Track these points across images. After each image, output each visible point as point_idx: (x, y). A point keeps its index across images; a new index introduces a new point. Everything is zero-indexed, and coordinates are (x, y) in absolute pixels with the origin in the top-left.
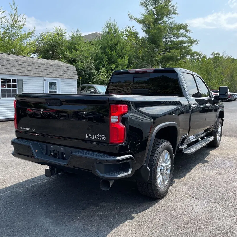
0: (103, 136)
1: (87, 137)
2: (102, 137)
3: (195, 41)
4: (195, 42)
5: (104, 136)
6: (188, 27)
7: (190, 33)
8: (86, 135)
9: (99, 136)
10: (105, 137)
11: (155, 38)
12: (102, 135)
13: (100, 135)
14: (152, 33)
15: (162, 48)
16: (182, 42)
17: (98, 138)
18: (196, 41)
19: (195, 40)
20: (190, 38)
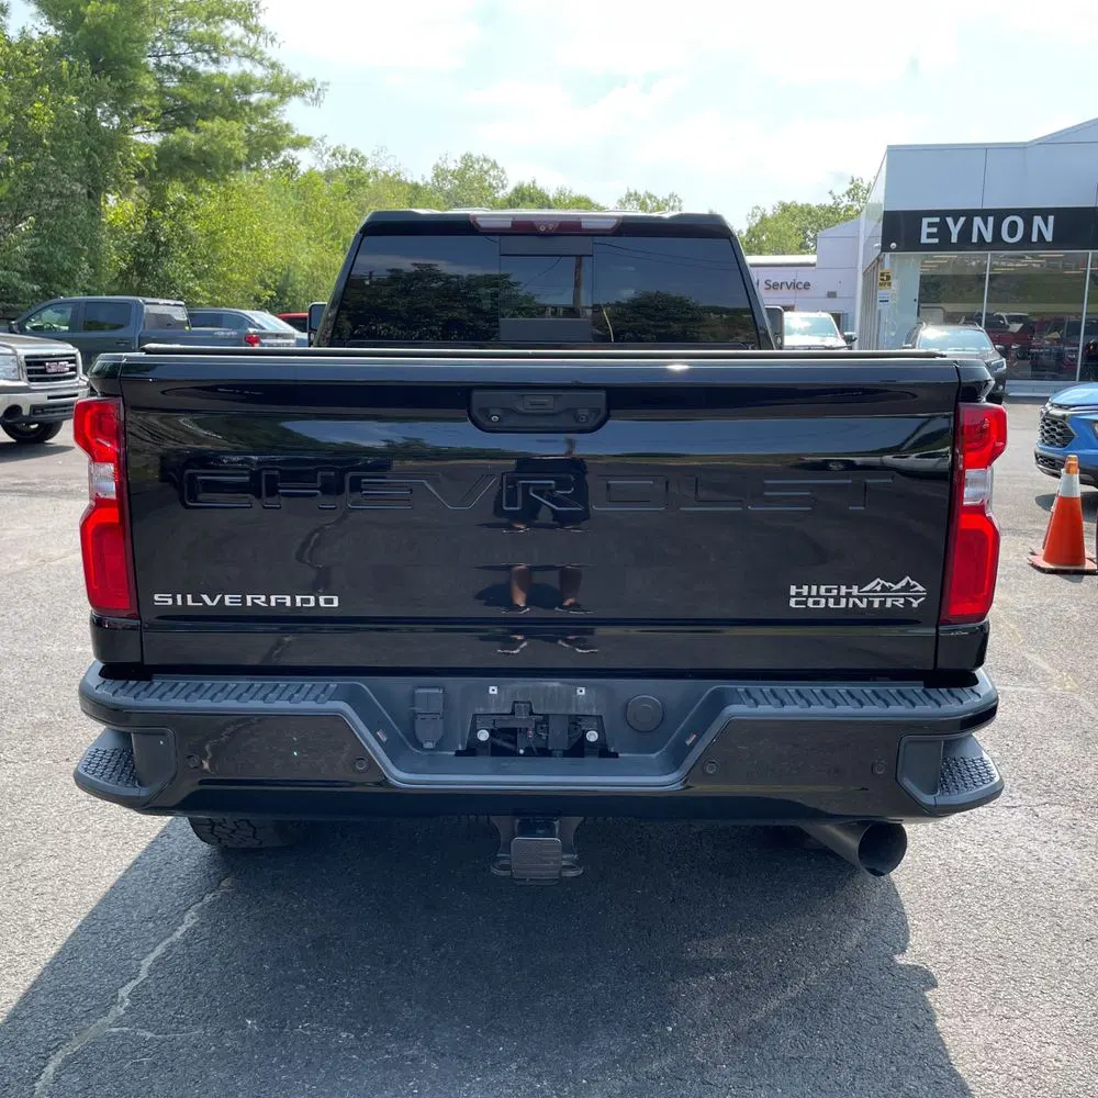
0: (908, 587)
1: (797, 603)
2: (903, 589)
3: (305, 86)
4: (308, 94)
5: (913, 583)
6: (260, 12)
7: (269, 43)
8: (793, 591)
9: (883, 586)
10: (920, 588)
11: (113, 48)
12: (903, 583)
13: (887, 584)
14: (94, 15)
15: (146, 102)
16: (245, 85)
17: (870, 603)
18: (310, 86)
19: (305, 78)
20: (273, 66)
